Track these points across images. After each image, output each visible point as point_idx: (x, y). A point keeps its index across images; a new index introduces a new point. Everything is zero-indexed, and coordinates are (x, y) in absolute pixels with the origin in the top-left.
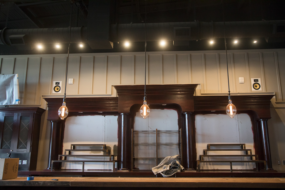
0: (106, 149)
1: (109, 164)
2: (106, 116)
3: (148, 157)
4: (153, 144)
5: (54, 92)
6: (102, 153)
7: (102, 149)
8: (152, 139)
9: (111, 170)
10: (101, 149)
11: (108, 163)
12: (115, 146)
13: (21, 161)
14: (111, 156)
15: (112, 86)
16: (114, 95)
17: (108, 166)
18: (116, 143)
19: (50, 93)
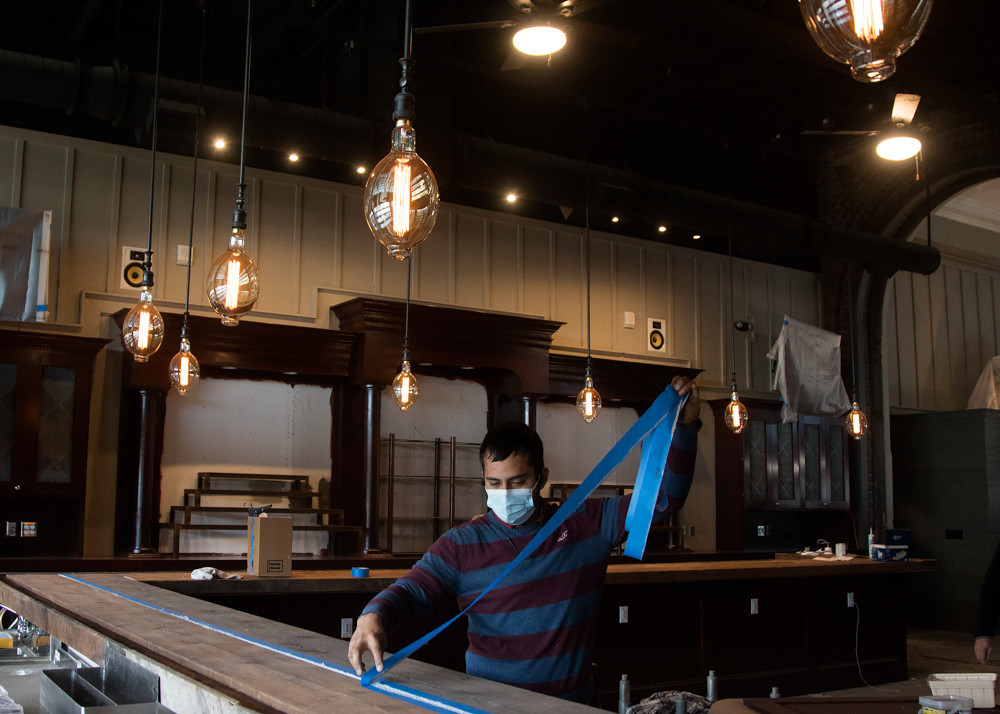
0: (298, 490)
1: (306, 538)
2: (297, 387)
3: (410, 515)
4: (423, 481)
5: (124, 285)
6: (284, 503)
7: (288, 488)
8: (420, 465)
9: (311, 555)
10: (283, 490)
11: (303, 532)
12: (323, 481)
13: (14, 524)
14: (314, 511)
15: (319, 290)
16: (324, 322)
17: (302, 542)
18: (327, 474)
19: (110, 287)
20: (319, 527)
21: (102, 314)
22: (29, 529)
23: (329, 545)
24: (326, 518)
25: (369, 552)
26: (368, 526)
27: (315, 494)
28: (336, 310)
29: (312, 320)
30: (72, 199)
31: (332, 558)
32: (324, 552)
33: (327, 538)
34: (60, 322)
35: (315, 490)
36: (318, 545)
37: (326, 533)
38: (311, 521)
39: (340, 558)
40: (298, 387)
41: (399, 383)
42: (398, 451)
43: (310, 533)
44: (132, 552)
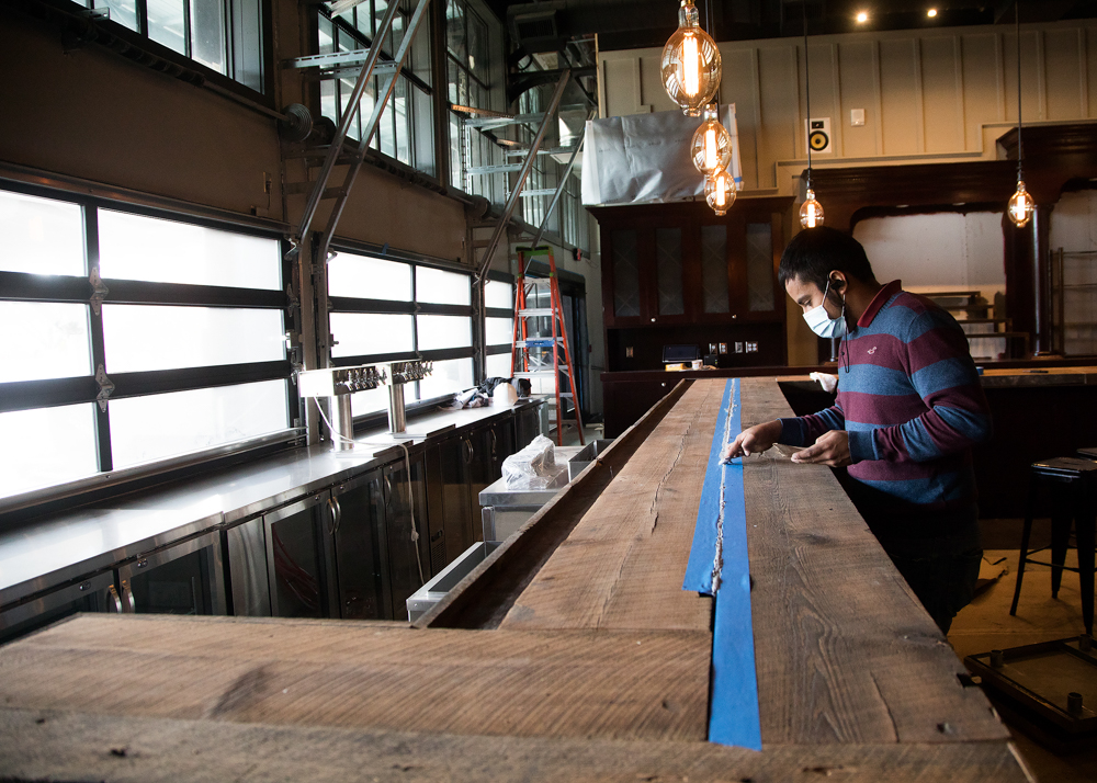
0: (974, 304)
1: (984, 344)
6: (963, 316)
7: (965, 303)
9: (989, 358)
10: (961, 304)
11: (981, 340)
12: (998, 295)
13: (741, 344)
14: (990, 321)
15: (984, 127)
16: (990, 155)
17: (980, 348)
18: (1002, 288)
19: (798, 154)
20: (996, 334)
21: (793, 177)
22: (752, 347)
23: (1007, 350)
24: (1002, 327)
25: (1039, 355)
26: (1038, 331)
27: (991, 307)
28: (1001, 141)
29: (979, 155)
30: (760, 91)
31: (1009, 360)
32: (1001, 356)
33: (1004, 344)
34: (762, 188)
35: (991, 302)
36: (996, 350)
37: (1003, 340)
38: (989, 329)
39: (1016, 360)
40: (970, 216)
41: (1015, 202)
42: (1068, 263)
43: (987, 339)
44: (829, 360)
